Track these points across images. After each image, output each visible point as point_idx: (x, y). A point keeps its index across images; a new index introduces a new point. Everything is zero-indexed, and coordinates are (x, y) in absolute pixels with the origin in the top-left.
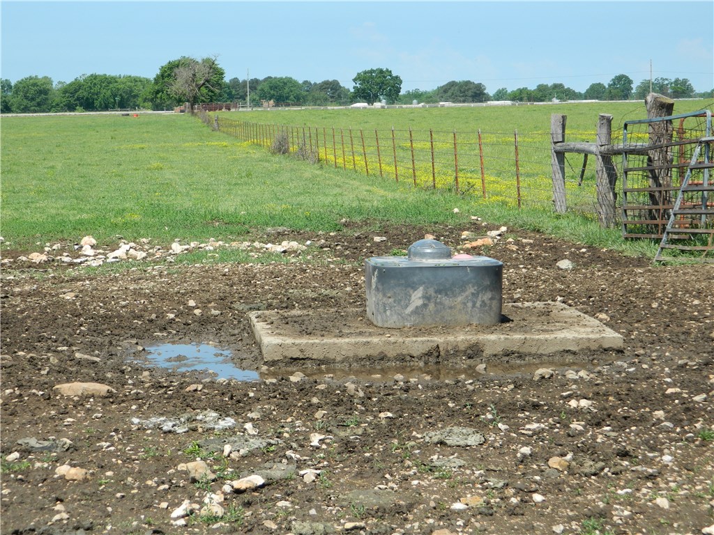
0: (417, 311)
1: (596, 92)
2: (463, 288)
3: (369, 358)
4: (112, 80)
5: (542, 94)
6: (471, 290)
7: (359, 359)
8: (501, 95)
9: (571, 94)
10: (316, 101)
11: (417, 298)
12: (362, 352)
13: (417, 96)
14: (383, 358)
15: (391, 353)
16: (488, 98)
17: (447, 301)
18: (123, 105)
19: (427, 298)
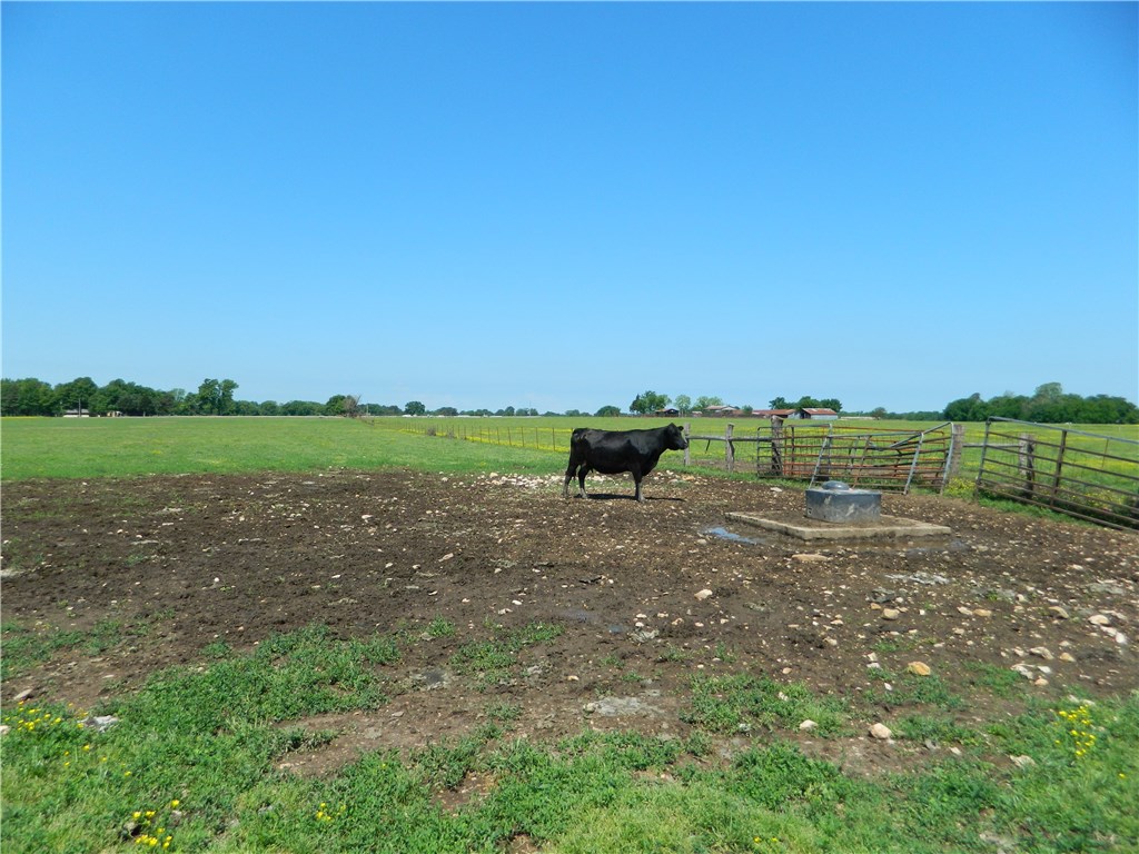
0: (851, 515)
1: (500, 413)
2: (870, 504)
3: (849, 538)
4: (303, 403)
5: (480, 413)
6: (873, 505)
7: (846, 539)
8: (463, 413)
9: (490, 414)
10: (388, 414)
11: (851, 509)
12: (847, 535)
13: (429, 413)
14: (854, 538)
15: (858, 536)
16: (457, 414)
17: (863, 510)
18: (308, 414)
19: (856, 509)
